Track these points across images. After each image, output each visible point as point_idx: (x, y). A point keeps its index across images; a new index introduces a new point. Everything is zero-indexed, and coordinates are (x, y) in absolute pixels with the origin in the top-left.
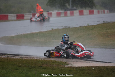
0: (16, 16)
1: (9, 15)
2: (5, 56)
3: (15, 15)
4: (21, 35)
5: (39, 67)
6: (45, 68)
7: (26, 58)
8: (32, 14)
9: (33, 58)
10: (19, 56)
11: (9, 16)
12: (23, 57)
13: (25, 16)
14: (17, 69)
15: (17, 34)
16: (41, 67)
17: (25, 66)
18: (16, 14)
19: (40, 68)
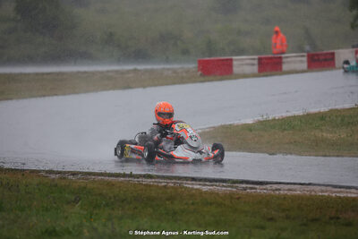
0: (256, 62)
1: (234, 58)
2: (223, 186)
3: (254, 59)
4: (274, 119)
5: (331, 218)
6: (349, 224)
7: (289, 193)
8: (305, 54)
9: (313, 193)
10: (268, 186)
11: (235, 63)
12: (280, 190)
13: (284, 60)
14: (263, 228)
15: (260, 118)
16: (338, 218)
17: (288, 217)
18: (256, 57)
19: (332, 221)
